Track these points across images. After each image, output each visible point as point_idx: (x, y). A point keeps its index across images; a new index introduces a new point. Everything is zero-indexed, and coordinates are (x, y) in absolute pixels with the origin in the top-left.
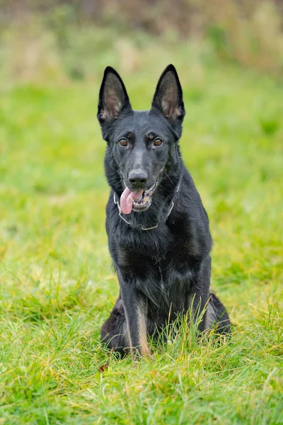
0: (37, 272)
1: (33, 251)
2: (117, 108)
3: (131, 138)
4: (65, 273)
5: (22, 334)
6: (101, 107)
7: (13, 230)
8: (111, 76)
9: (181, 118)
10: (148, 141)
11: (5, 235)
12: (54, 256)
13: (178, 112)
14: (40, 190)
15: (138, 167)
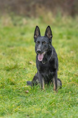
0: (8, 62)
1: (8, 58)
2: (38, 35)
3: (39, 42)
4: (14, 62)
5: (6, 73)
6: (35, 35)
7: (4, 54)
8: (37, 28)
9: (51, 38)
10: (43, 43)
11: (2, 55)
12: (12, 59)
13: (51, 36)
14: (9, 46)
15: (39, 48)
